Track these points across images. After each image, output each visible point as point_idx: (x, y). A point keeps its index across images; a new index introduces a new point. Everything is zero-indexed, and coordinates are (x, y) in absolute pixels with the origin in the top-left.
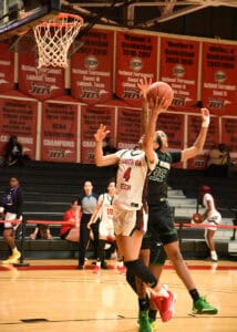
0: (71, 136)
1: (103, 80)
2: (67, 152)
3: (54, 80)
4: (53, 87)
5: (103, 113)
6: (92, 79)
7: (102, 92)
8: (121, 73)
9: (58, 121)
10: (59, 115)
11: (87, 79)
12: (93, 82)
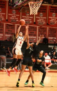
0: (35, 35)
1: (44, 19)
2: (34, 40)
3: (31, 20)
4: (31, 22)
5: (44, 29)
6: (41, 19)
7: (44, 23)
8: (49, 17)
9: (32, 31)
10: (32, 30)
11: (40, 19)
12: (41, 20)
